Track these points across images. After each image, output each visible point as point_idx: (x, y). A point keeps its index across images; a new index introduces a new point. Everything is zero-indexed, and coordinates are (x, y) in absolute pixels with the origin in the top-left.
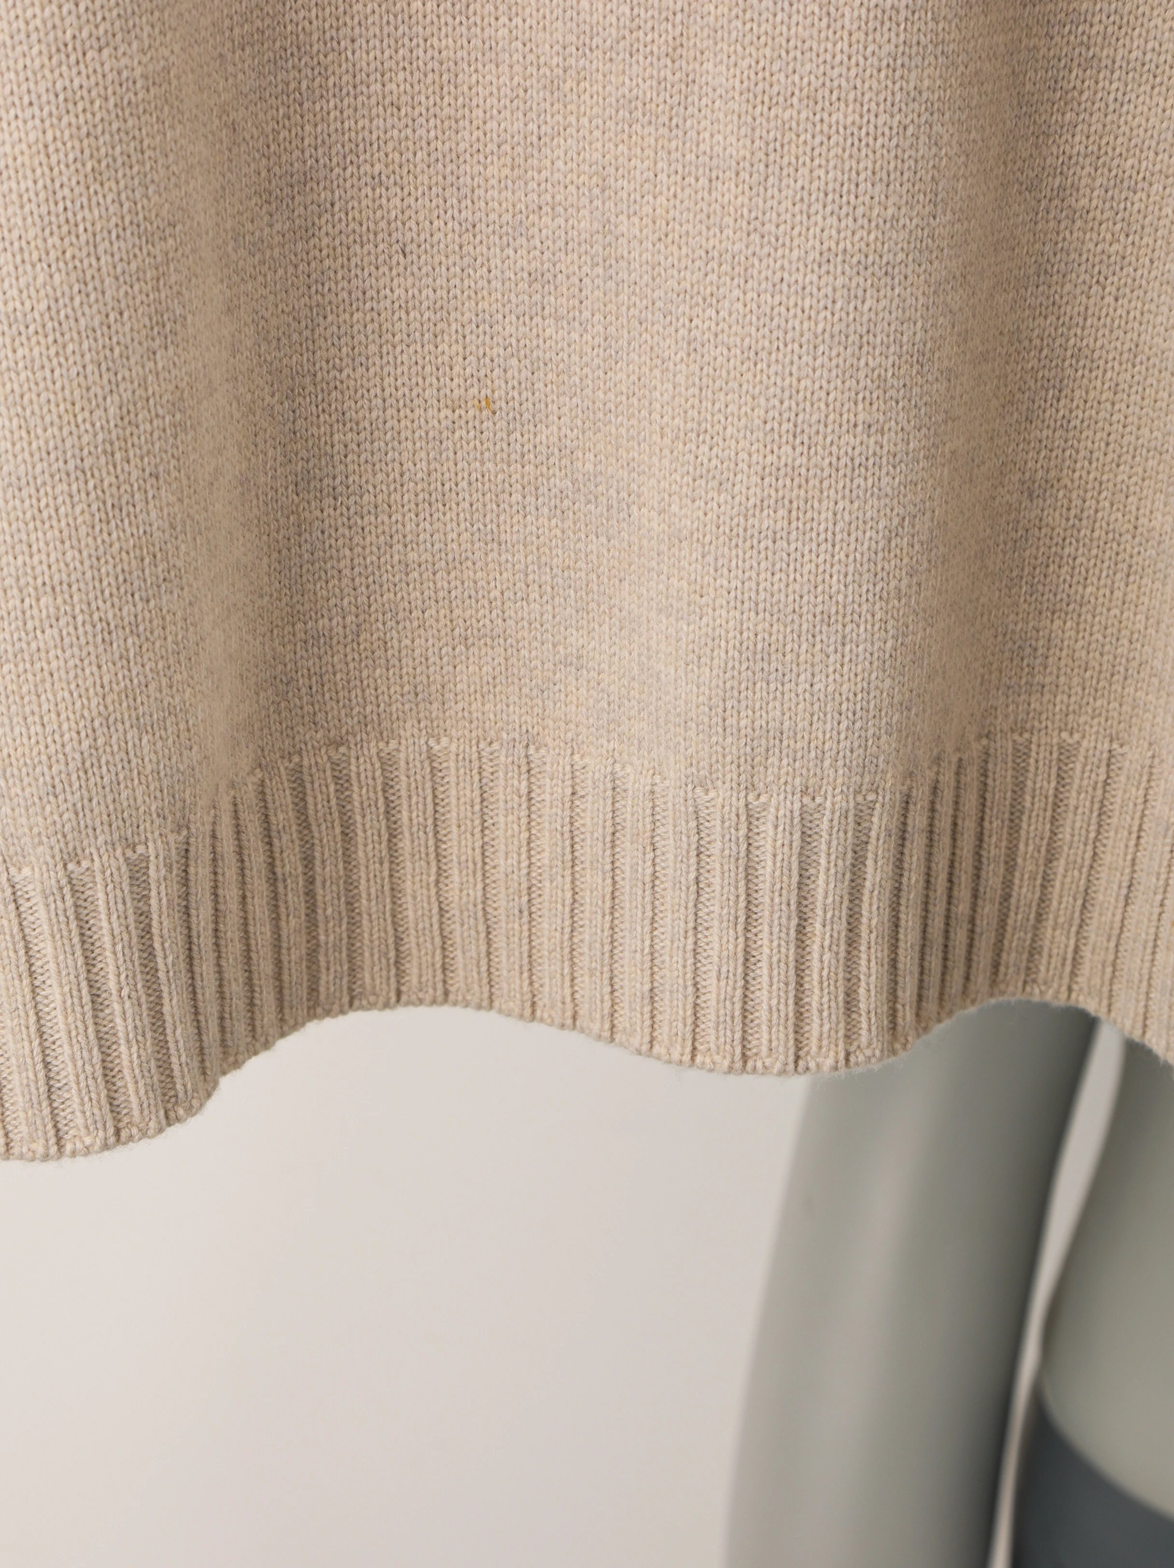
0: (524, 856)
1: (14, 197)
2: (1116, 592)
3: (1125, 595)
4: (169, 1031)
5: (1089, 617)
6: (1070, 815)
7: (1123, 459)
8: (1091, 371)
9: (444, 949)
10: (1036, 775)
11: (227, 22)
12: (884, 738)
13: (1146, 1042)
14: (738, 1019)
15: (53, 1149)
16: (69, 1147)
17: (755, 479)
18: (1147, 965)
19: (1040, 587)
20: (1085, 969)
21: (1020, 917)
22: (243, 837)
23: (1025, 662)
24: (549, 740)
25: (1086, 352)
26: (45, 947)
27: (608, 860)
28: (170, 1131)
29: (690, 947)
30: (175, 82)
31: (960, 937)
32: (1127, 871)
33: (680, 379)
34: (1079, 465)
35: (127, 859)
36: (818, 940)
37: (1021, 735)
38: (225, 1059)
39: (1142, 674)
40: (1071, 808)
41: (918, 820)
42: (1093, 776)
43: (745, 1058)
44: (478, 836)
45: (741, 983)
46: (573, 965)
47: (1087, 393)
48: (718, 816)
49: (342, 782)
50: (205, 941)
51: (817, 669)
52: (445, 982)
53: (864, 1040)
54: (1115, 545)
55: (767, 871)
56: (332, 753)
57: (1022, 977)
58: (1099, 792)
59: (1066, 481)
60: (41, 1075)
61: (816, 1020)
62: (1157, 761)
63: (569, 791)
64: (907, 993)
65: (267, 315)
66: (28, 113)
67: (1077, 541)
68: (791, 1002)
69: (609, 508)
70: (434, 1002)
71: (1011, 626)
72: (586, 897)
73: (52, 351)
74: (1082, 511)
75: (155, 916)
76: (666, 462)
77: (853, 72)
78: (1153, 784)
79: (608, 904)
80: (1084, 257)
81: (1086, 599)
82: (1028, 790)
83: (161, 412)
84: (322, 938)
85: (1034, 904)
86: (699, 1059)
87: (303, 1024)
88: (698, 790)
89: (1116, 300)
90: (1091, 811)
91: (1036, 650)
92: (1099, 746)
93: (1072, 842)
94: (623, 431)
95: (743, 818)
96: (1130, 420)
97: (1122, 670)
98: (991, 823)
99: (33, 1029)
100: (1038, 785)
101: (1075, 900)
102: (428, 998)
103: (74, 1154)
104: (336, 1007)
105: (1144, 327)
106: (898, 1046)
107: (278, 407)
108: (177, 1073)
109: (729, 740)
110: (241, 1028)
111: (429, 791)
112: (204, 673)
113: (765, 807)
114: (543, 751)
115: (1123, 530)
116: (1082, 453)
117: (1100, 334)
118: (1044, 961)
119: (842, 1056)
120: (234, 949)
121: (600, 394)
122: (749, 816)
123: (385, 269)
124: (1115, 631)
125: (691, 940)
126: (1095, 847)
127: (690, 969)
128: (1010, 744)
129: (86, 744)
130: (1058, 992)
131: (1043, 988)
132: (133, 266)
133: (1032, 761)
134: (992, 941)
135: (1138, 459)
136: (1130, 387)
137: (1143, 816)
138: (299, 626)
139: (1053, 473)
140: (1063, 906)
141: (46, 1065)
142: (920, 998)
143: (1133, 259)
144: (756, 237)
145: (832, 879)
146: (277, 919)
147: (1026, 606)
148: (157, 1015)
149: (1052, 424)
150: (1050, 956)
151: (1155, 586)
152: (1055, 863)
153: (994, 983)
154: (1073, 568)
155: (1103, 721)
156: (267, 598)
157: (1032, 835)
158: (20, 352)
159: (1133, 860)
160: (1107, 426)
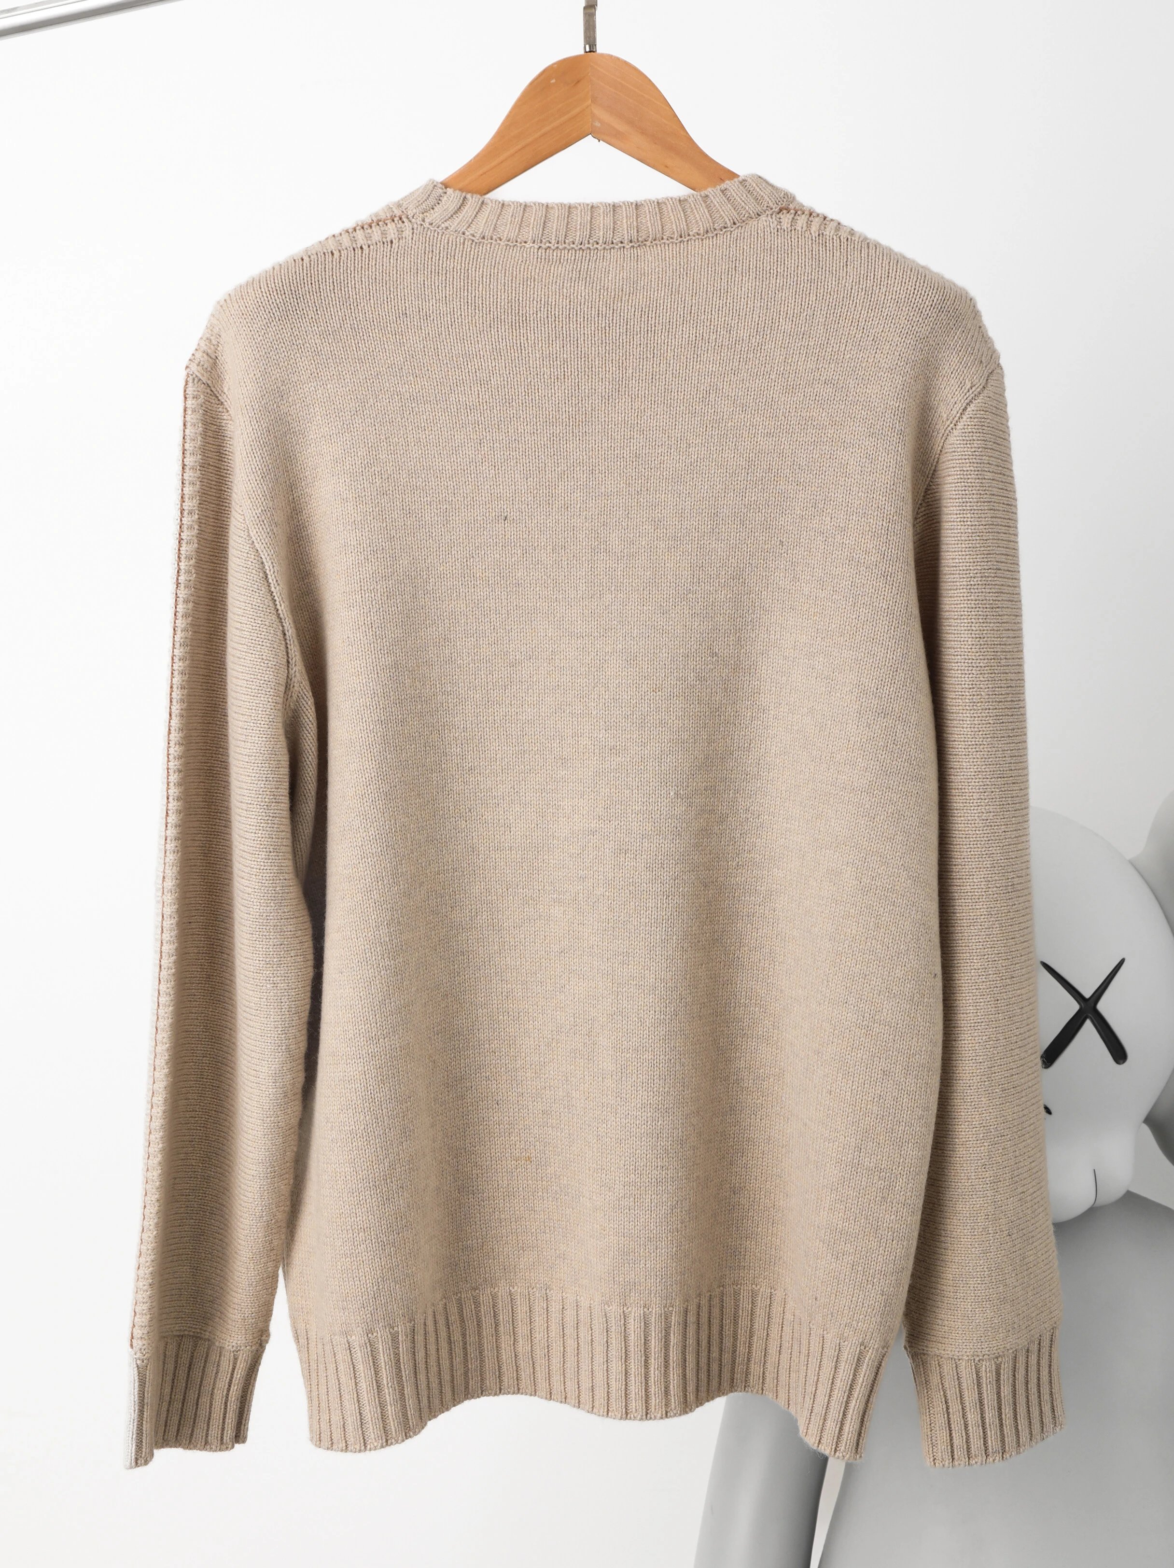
0: (546, 1333)
1: (353, 1090)
2: (769, 1231)
3: (773, 1231)
4: (407, 1401)
5: (760, 1240)
6: (758, 1318)
8: (754, 1146)
9: (517, 1371)
10: (743, 1302)
11: (432, 1026)
12: (674, 1286)
14: (623, 1398)
15: (363, 1448)
16: (368, 1447)
17: (622, 1187)
18: (788, 1378)
19: (741, 1228)
20: (767, 1381)
21: (741, 1359)
22: (438, 1325)
23: (736, 1258)
24: (554, 1287)
25: (751, 1139)
26: (360, 1367)
27: (576, 1334)
28: (407, 1441)
29: (605, 1369)
30: (411, 1048)
31: (715, 1367)
32: (779, 1340)
33: (595, 1149)
34: (752, 1182)
35: (390, 1333)
36: (653, 1366)
37: (736, 1286)
38: (430, 1414)
39: (780, 1262)
40: (758, 1315)
41: (692, 1318)
42: (765, 1302)
43: (627, 1413)
44: (529, 1325)
45: (624, 1383)
46: (564, 1377)
47: (753, 1154)
48: (613, 1316)
49: (477, 1304)
50: (421, 1366)
51: (647, 1259)
52: (518, 1385)
53: (673, 1407)
54: (768, 1212)
55: (632, 1338)
56: (473, 1293)
58: (768, 1309)
59: (747, 1188)
60: (358, 1418)
61: (653, 1398)
62: (787, 1296)
63: (561, 1307)
64: (691, 1388)
65: (447, 1127)
66: (359, 1061)
68: (643, 1390)
69: (573, 1197)
70: (514, 1393)
71: (730, 1243)
72: (568, 1349)
73: (365, 1143)
74: (755, 1199)
75: (401, 1355)
76: (591, 1180)
77: (650, 1041)
78: (785, 1306)
79: (576, 1352)
81: (758, 1233)
82: (740, 1308)
83: (404, 1164)
84: (470, 1366)
85: (746, 1354)
86: (610, 1414)
87: (463, 1402)
88: (606, 1306)
89: (761, 1120)
90: (765, 1317)
91: (741, 1252)
92: (767, 1291)
93: (759, 1329)
94: (576, 1168)
95: (622, 1317)
97: (773, 1261)
98: (726, 1321)
99: (356, 1399)
100: (744, 1306)
101: (762, 1352)
102: (512, 1391)
103: (370, 1450)
104: (476, 1395)
105: (771, 1130)
106: (688, 1410)
107: (451, 1161)
108: (410, 1418)
109: (616, 1286)
110: (437, 1402)
111: (510, 1308)
112: (421, 1261)
113: (630, 1312)
114: (552, 1292)
116: (753, 1177)
117: (756, 1133)
118: (752, 1377)
119: (664, 1412)
120: (434, 1370)
121: (568, 1155)
122: (625, 1316)
123: (491, 1110)
124: (770, 1245)
125: (605, 1366)
126: (768, 1331)
127: (605, 1377)
128: (732, 1289)
129: (375, 1288)
132: (395, 1112)
133: (741, 1296)
134: (730, 1369)
136: (768, 1152)
137: (783, 1319)
138: (460, 1243)
139: (742, 1184)
140: (757, 1355)
141: (360, 1414)
142: (697, 1390)
144: (619, 1099)
145: (657, 1341)
146: (452, 1358)
147: (736, 1236)
148: (402, 1394)
149: (741, 1166)
150: (754, 1375)
151: (783, 1228)
152: (753, 1338)
154: (753, 1221)
155: (767, 1281)
156: (447, 1233)
157: (743, 1326)
158: (354, 1144)
159: (781, 1336)
160: (761, 1167)
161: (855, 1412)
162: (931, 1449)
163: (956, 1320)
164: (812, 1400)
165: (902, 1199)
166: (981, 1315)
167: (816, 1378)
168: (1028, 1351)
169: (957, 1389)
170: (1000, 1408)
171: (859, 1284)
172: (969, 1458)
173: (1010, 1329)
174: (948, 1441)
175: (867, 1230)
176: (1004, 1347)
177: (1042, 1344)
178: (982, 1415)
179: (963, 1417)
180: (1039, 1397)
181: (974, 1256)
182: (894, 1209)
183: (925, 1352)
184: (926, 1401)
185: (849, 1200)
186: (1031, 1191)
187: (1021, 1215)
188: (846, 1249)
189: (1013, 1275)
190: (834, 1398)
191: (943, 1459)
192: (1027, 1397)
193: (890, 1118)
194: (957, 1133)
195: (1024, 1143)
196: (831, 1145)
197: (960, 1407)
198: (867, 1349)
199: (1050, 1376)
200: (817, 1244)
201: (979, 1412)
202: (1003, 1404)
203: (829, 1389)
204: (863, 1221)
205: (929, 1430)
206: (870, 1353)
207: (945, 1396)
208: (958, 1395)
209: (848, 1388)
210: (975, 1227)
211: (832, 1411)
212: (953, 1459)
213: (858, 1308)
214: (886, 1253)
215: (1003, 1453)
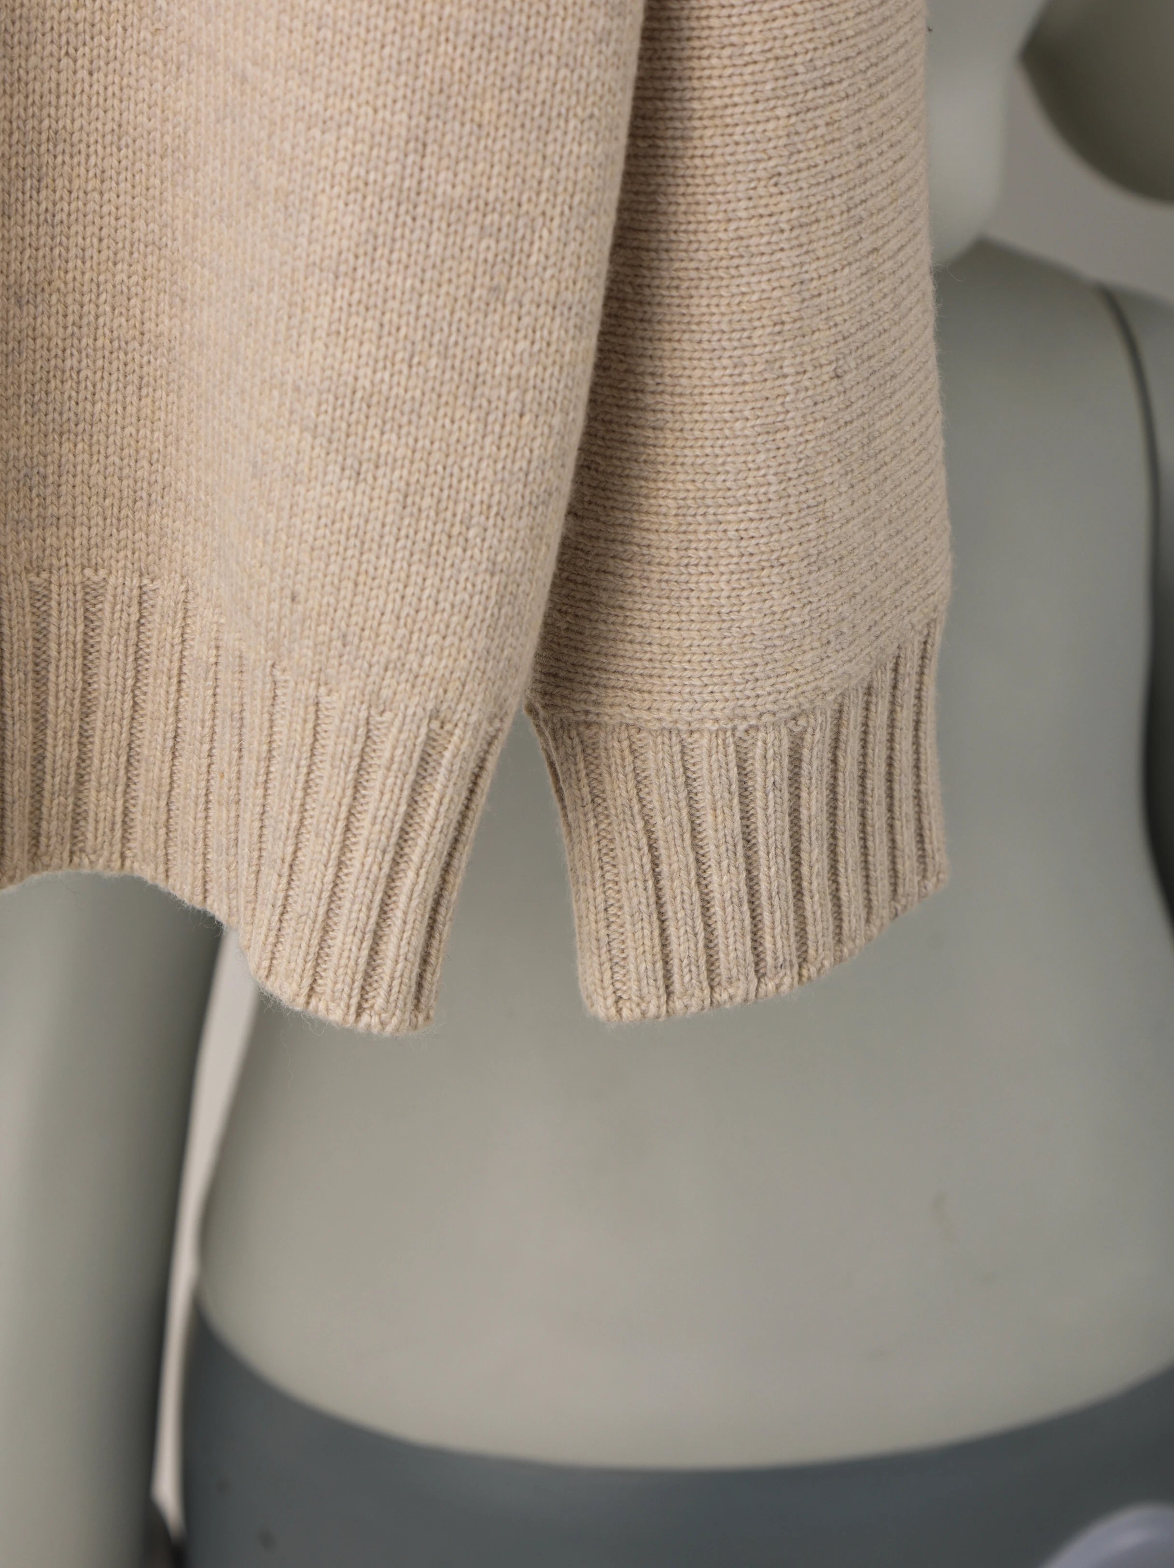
2: (129, 408)
3: (139, 410)
5: (102, 437)
6: (104, 662)
7: (119, 256)
8: (72, 157)
10: (60, 619)
13: (208, 909)
18: (201, 823)
19: (43, 406)
20: (137, 832)
21: (57, 780)
23: (34, 492)
25: (63, 134)
32: (171, 720)
34: (71, 265)
37: (38, 575)
39: (167, 499)
40: (104, 654)
42: (125, 615)
47: (70, 182)
54: (122, 355)
57: (68, 847)
58: (133, 634)
59: (58, 284)
62: (191, 595)
67: (80, 352)
71: (12, 453)
74: (81, 317)
78: (189, 621)
80: (48, 25)
81: (96, 418)
82: (52, 636)
85: (73, 764)
89: (91, 74)
90: (126, 656)
91: (45, 477)
92: (128, 583)
93: (108, 692)
96: (122, 211)
97: (144, 495)
98: (11, 676)
100: (63, 631)
101: (118, 757)
105: (125, 104)
115: (129, 338)
116: (73, 251)
117: (77, 114)
118: (91, 827)
124: (132, 452)
126: (134, 696)
128: (26, 586)
130: (109, 860)
131: (93, 857)
133: (53, 604)
134: (28, 809)
135: (136, 255)
136: (118, 174)
137: (182, 658)
139: (42, 276)
140: (105, 764)
143: (104, 26)
147: (28, 428)
149: (34, 218)
150: (97, 822)
151: (170, 399)
152: (92, 717)
153: (34, 857)
154: (78, 383)
155: (129, 553)
157: (61, 687)
159: (177, 707)
160: (97, 220)
161: (414, 903)
162: (607, 975)
163: (685, 626)
164: (284, 880)
165: (549, 290)
166: (756, 606)
167: (295, 817)
168: (869, 691)
169: (685, 812)
170: (796, 851)
171: (425, 546)
172: (712, 988)
173: (832, 638)
174: (658, 949)
175: (445, 389)
176: (817, 688)
177: (901, 670)
178: (749, 872)
179: (698, 883)
180: (890, 809)
181: (739, 442)
182: (526, 320)
183: (592, 718)
184: (595, 848)
185: (391, 304)
186: (893, 245)
187: (867, 317)
188: (384, 450)
189: (843, 489)
190: (354, 868)
191: (641, 998)
192: (863, 814)
193: (512, 45)
194: (696, 83)
195: (881, 104)
196: (331, 137)
197: (692, 857)
198: (448, 727)
199: (917, 752)
200: (294, 439)
201: (742, 867)
202: (805, 839)
203: (336, 848)
204: (434, 361)
205: (602, 924)
206: (455, 739)
207: (649, 833)
208: (687, 826)
209: (393, 840)
210: (746, 360)
211: (347, 904)
212: (669, 994)
213: (422, 615)
214: (504, 452)
215: (800, 966)
